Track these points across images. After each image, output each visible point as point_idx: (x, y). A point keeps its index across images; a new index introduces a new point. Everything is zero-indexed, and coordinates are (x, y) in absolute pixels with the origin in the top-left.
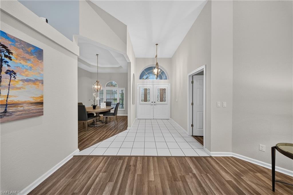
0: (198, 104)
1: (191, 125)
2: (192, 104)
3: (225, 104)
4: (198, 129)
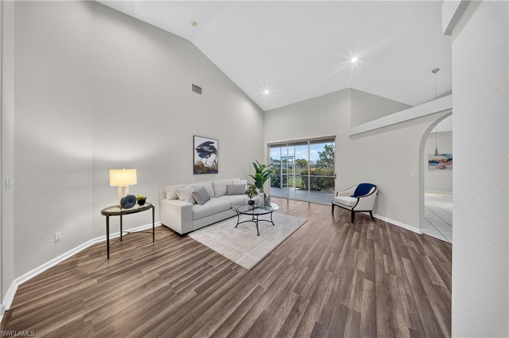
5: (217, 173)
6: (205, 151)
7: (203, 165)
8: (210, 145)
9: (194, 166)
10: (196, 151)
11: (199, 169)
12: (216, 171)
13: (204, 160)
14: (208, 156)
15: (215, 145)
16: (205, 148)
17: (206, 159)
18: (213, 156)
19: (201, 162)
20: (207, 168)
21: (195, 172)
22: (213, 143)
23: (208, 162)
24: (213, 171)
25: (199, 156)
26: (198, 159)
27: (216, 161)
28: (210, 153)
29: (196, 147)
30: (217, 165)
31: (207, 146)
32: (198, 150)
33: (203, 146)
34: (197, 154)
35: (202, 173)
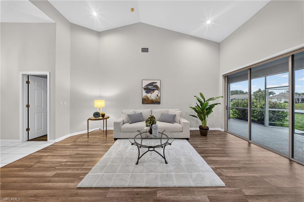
0: (36, 106)
1: (25, 130)
2: (28, 106)
3: (65, 104)
4: (35, 131)
5: (160, 104)
6: (150, 89)
7: (148, 98)
8: (154, 84)
9: (142, 99)
10: (143, 89)
11: (146, 101)
12: (159, 103)
13: (149, 95)
14: (152, 92)
15: (158, 84)
16: (150, 87)
17: (151, 94)
18: (156, 92)
19: (147, 96)
20: (151, 100)
21: (143, 103)
22: (156, 83)
23: (152, 96)
24: (157, 102)
25: (145, 92)
26: (144, 94)
27: (159, 95)
28: (153, 90)
29: (143, 87)
30: (160, 98)
31: (151, 86)
32: (145, 89)
33: (148, 86)
34: (144, 91)
35: (147, 104)
